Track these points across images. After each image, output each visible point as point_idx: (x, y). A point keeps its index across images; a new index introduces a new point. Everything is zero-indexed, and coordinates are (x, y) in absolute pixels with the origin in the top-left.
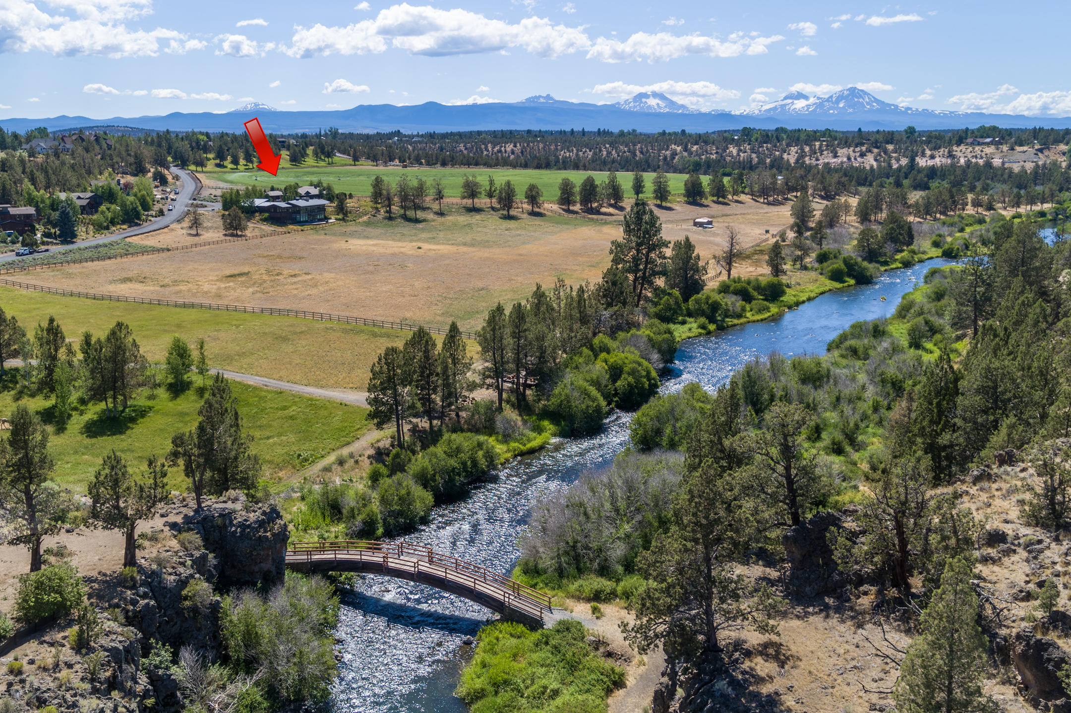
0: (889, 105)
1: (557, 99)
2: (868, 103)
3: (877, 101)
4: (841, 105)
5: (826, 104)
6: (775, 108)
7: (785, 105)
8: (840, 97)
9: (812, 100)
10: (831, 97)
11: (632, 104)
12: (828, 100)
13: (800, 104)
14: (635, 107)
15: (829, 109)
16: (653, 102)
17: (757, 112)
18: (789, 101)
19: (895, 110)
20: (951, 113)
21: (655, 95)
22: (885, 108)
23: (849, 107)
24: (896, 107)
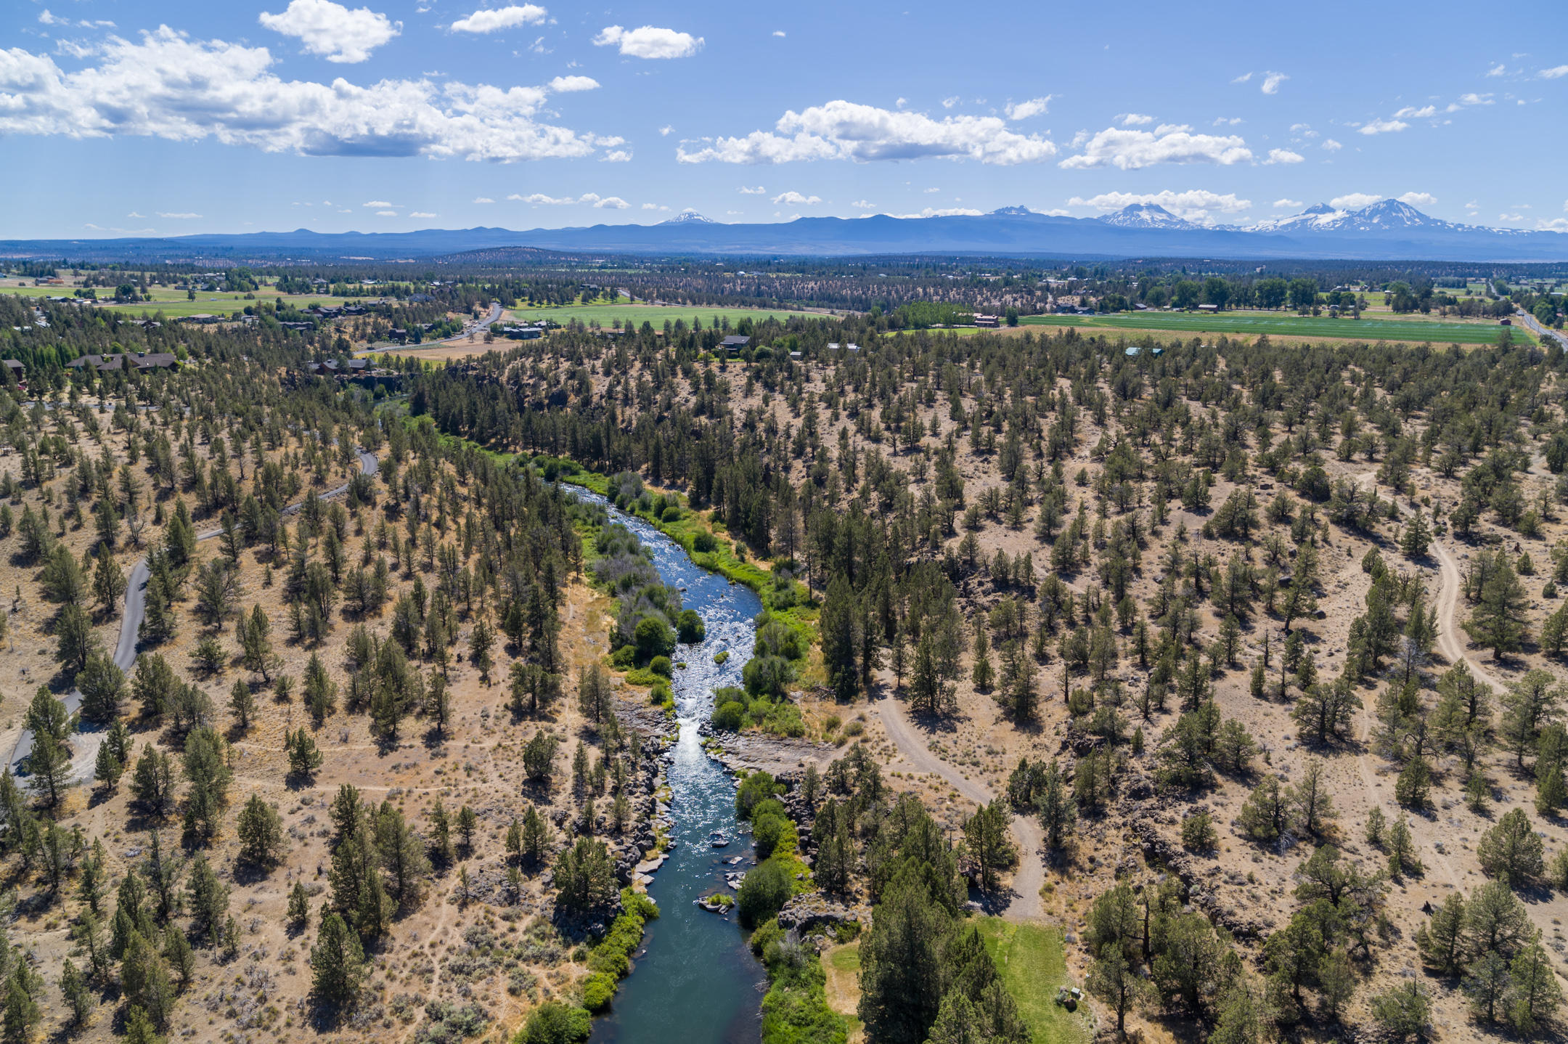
0: (1435, 221)
1: (1031, 210)
2: (1409, 219)
3: (1420, 215)
4: (1375, 221)
5: (1357, 219)
6: (1294, 224)
7: (1306, 220)
8: (1375, 211)
9: (1340, 214)
10: (1364, 211)
11: (1121, 218)
12: (1359, 215)
13: (1325, 219)
14: (1125, 221)
15: (1360, 225)
16: (1145, 215)
17: (1271, 228)
18: (1312, 215)
19: (1442, 227)
20: (1513, 231)
21: (1150, 207)
22: (1429, 225)
23: (1385, 223)
24: (1444, 223)
